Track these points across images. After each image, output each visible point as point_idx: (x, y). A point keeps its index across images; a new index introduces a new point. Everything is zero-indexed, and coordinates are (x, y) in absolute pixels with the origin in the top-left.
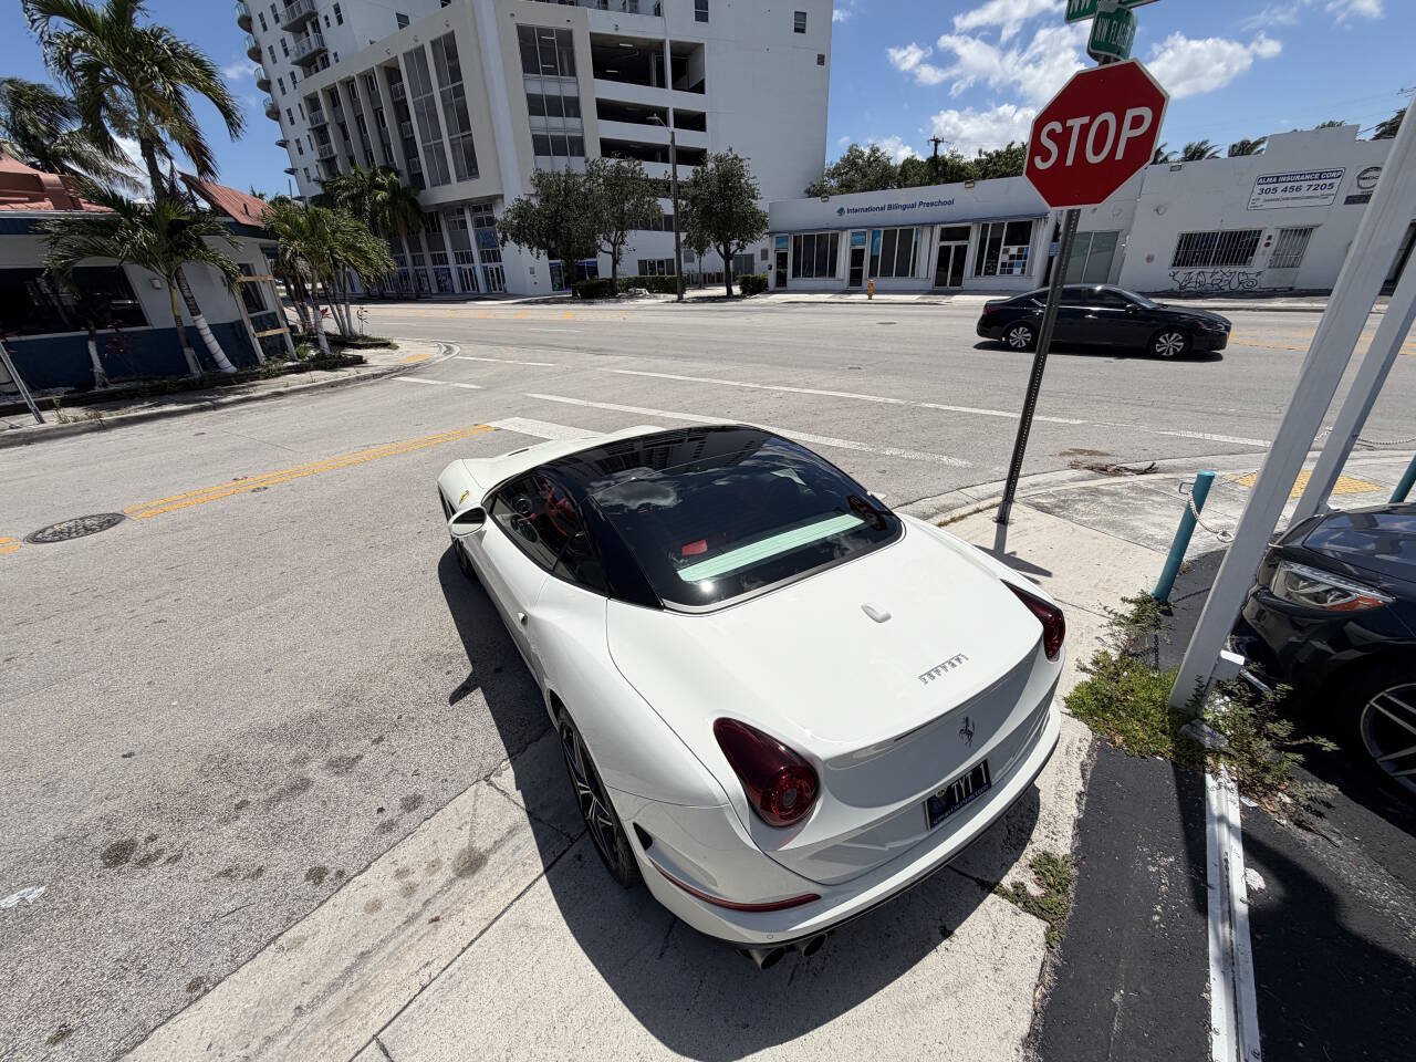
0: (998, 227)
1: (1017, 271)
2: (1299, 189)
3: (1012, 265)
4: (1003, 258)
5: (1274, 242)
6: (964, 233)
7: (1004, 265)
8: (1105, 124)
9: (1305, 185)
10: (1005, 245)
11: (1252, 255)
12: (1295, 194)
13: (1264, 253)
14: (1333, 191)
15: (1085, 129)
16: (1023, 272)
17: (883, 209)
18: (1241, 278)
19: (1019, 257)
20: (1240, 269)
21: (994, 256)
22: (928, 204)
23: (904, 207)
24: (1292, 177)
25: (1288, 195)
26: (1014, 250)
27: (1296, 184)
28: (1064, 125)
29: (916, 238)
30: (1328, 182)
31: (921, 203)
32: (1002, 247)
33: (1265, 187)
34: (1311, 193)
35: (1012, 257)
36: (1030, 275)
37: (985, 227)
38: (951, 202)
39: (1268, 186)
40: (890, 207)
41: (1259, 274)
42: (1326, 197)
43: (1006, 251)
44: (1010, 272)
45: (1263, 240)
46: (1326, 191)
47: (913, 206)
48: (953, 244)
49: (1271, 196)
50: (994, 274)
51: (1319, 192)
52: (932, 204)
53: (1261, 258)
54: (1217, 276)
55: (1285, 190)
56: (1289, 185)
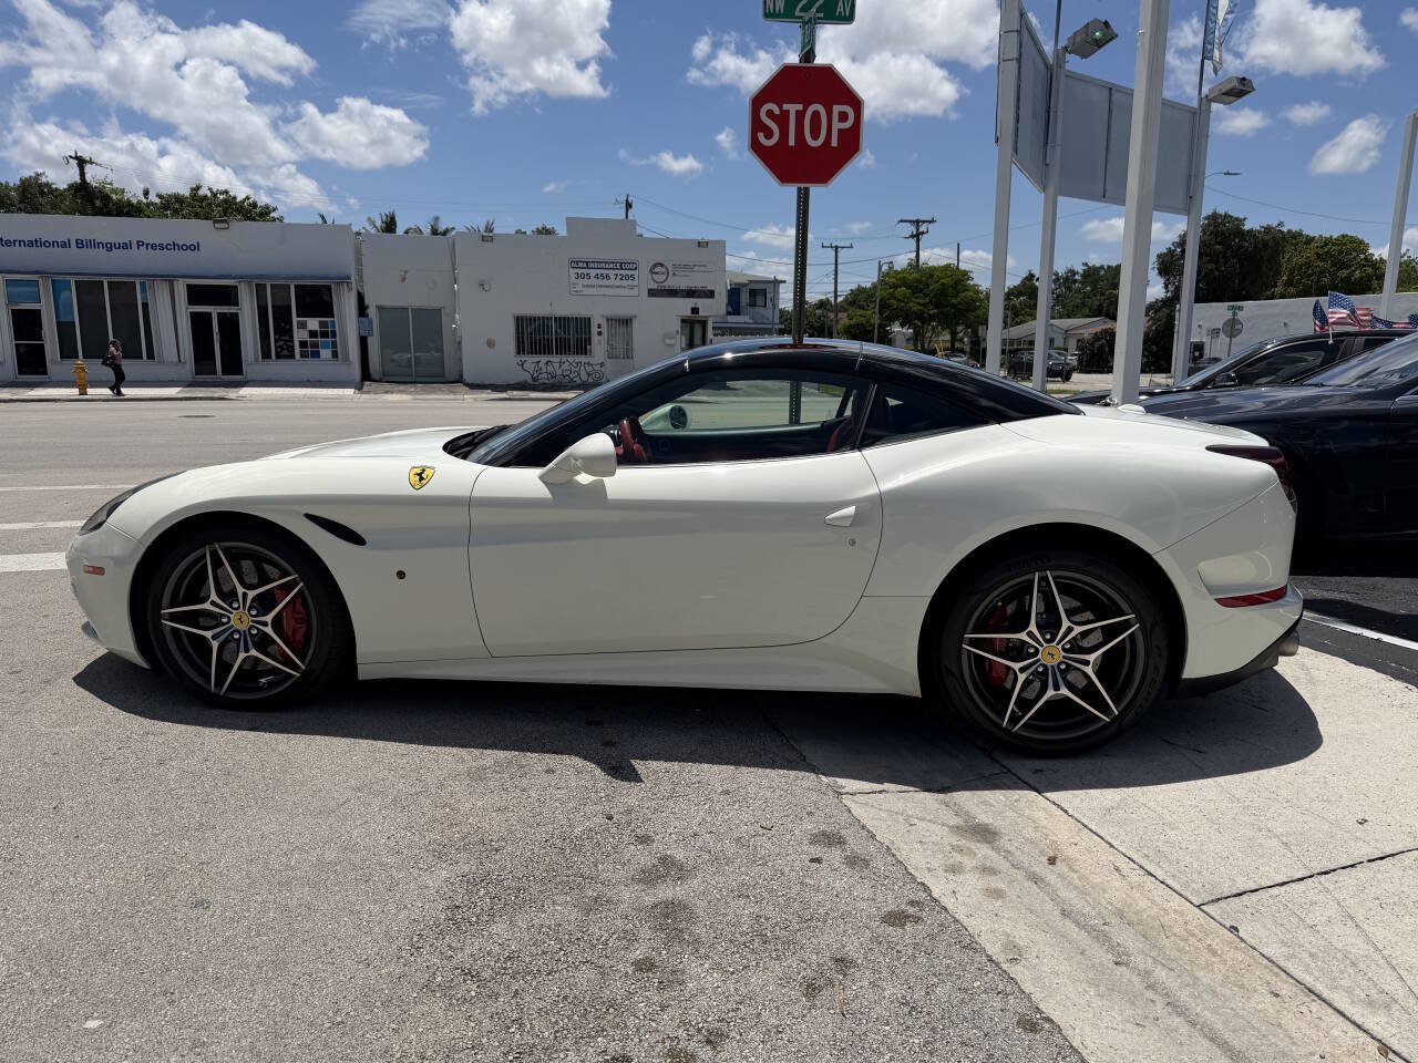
0: (281, 289)
1: (326, 353)
2: (608, 277)
3: (315, 345)
4: (299, 335)
5: (604, 329)
6: (227, 295)
7: (303, 344)
8: (816, 115)
9: (612, 273)
10: (298, 316)
11: (590, 344)
12: (605, 282)
13: (600, 342)
14: (636, 282)
15: (800, 115)
16: (335, 355)
17: (65, 245)
18: (589, 369)
19: (325, 334)
20: (583, 359)
21: (284, 330)
22: (154, 247)
23: (110, 247)
24: (600, 264)
25: (600, 282)
26: (313, 324)
27: (605, 272)
28: (781, 107)
29: (145, 298)
30: (630, 273)
31: (140, 244)
32: (295, 319)
33: (580, 271)
34: (618, 283)
35: (313, 334)
36: (346, 359)
37: (260, 289)
38: (196, 247)
39: (582, 271)
40: (80, 244)
41: (602, 365)
42: (632, 287)
43: (302, 326)
44: (316, 355)
45: (595, 330)
46: (630, 282)
47: (126, 246)
48: (214, 311)
49: (586, 281)
50: (292, 356)
51: (624, 283)
52: (161, 247)
53: (599, 346)
54: (565, 366)
55: (597, 277)
56: (599, 272)
